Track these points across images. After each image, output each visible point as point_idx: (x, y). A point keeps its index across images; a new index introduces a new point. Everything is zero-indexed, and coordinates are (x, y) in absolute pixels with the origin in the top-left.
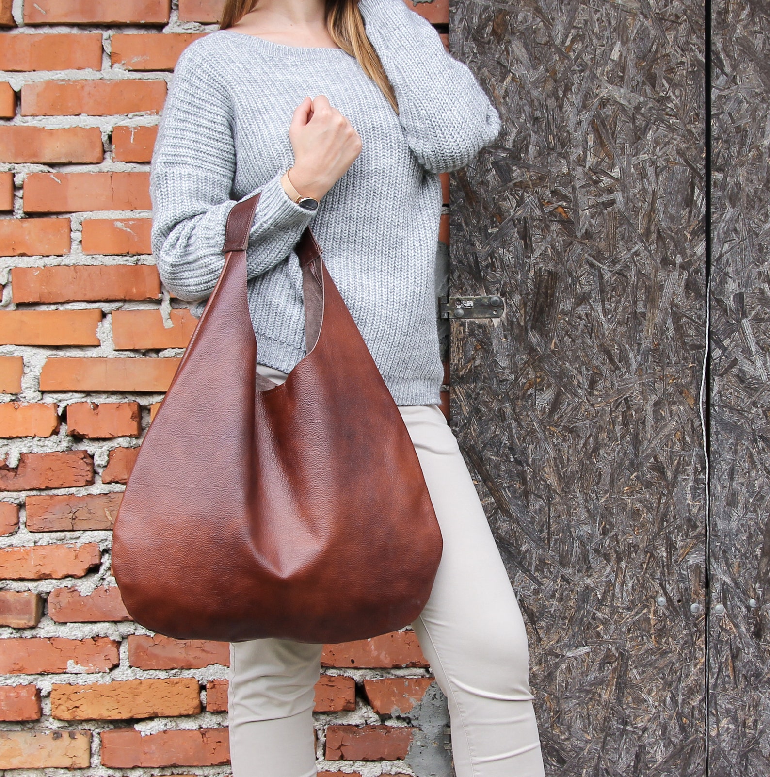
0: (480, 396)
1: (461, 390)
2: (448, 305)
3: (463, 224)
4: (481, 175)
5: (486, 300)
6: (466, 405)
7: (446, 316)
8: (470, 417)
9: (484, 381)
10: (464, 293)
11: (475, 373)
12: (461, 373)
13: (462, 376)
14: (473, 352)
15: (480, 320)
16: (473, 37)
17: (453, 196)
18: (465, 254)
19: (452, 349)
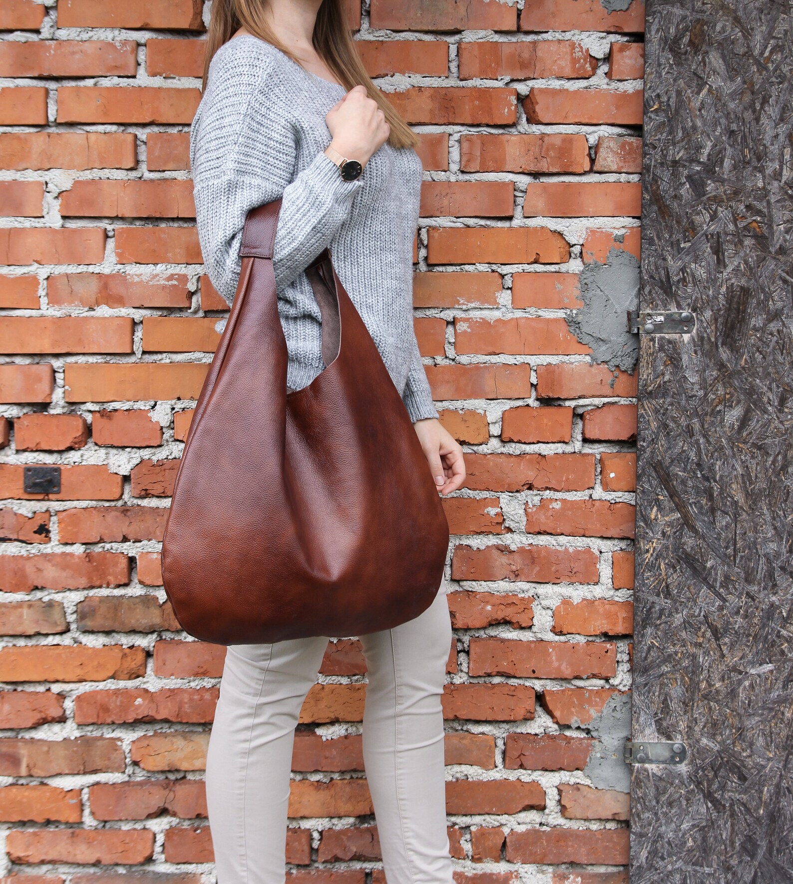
0: (668, 412)
1: (649, 405)
2: (638, 319)
3: (655, 238)
4: (675, 189)
5: (677, 316)
6: (655, 420)
7: (636, 331)
8: (658, 432)
9: (673, 397)
10: (655, 308)
11: (664, 388)
12: (650, 388)
13: (651, 392)
14: (662, 368)
15: (670, 335)
16: (669, 47)
17: (646, 210)
18: (657, 269)
19: (641, 364)
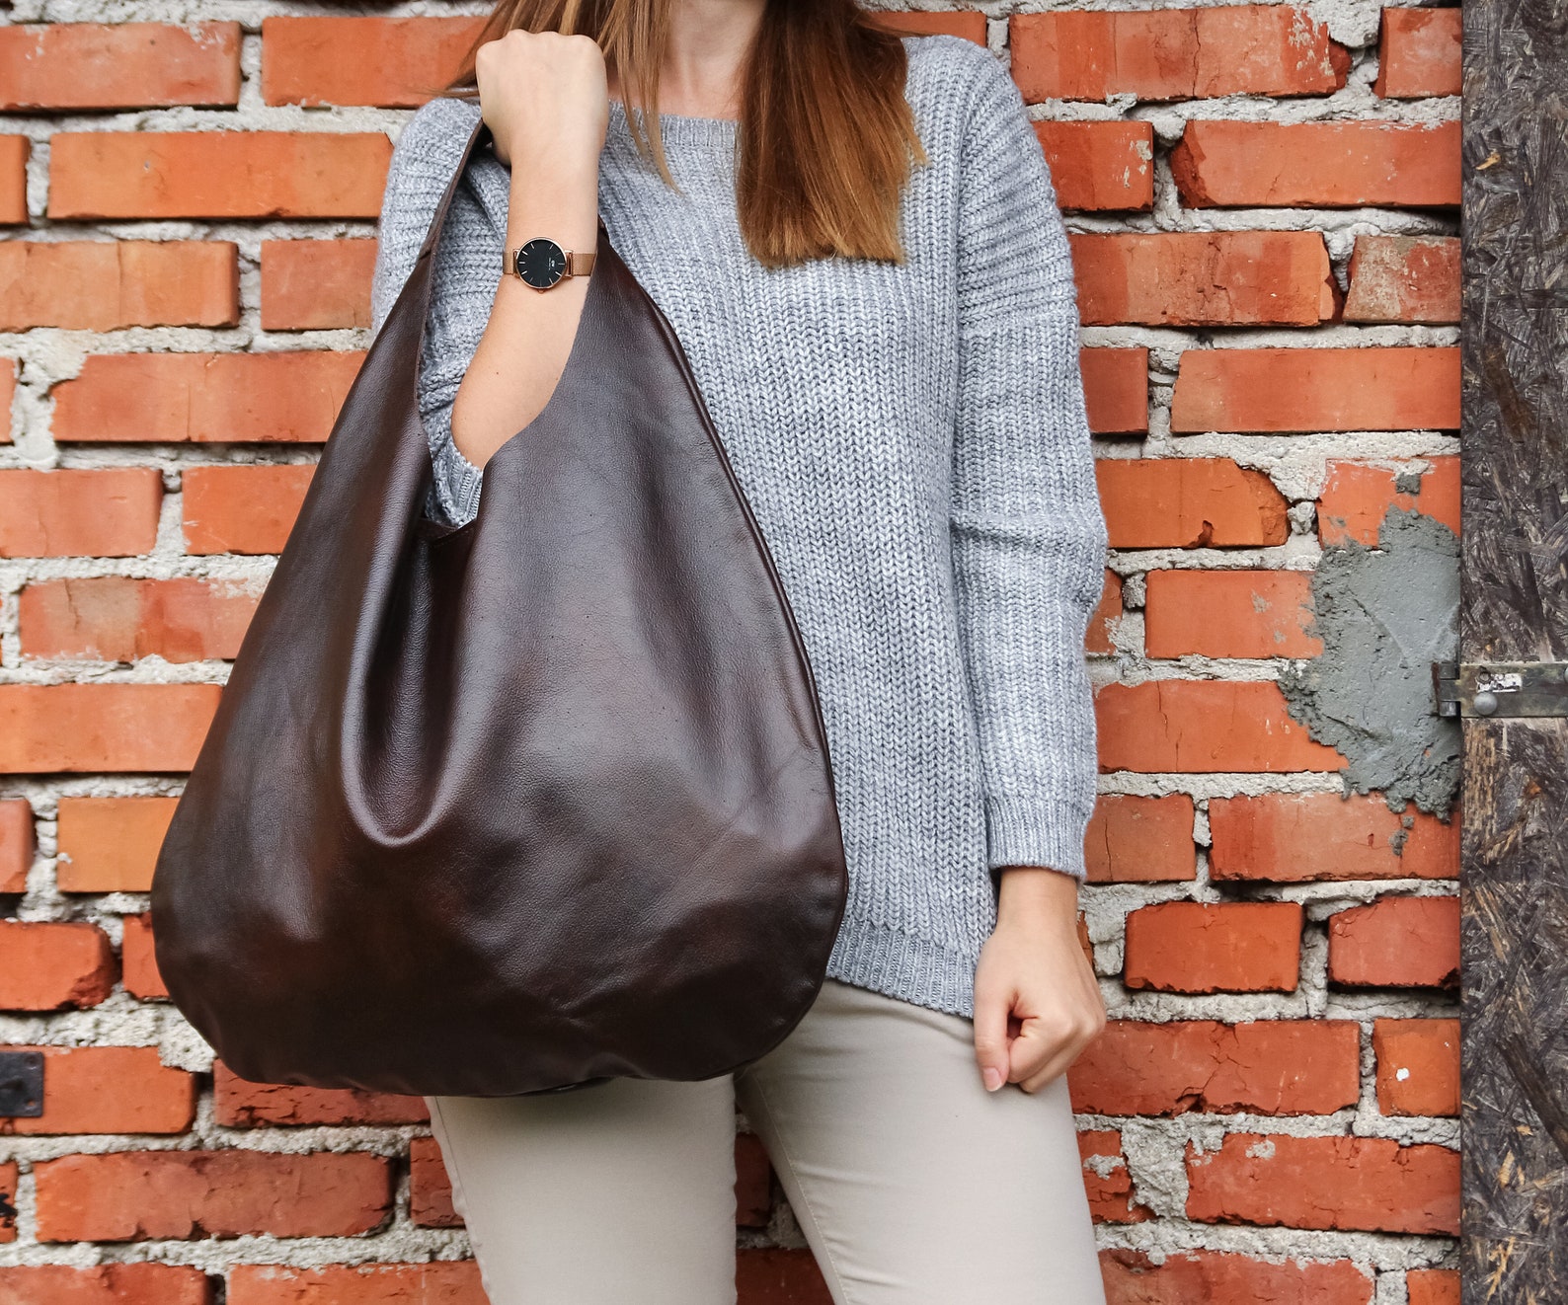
0: (1538, 913)
1: (1490, 896)
2: (1458, 682)
3: (1497, 482)
4: (1543, 361)
5: (1554, 673)
6: (1505, 934)
7: (1451, 711)
8: (1512, 965)
9: (1548, 876)
10: (1501, 653)
11: (1527, 854)
12: (1491, 854)
13: (1493, 862)
14: (1520, 802)
15: (1539, 722)
16: (1522, 16)
17: (1471, 413)
18: (1502, 557)
19: (1467, 794)
